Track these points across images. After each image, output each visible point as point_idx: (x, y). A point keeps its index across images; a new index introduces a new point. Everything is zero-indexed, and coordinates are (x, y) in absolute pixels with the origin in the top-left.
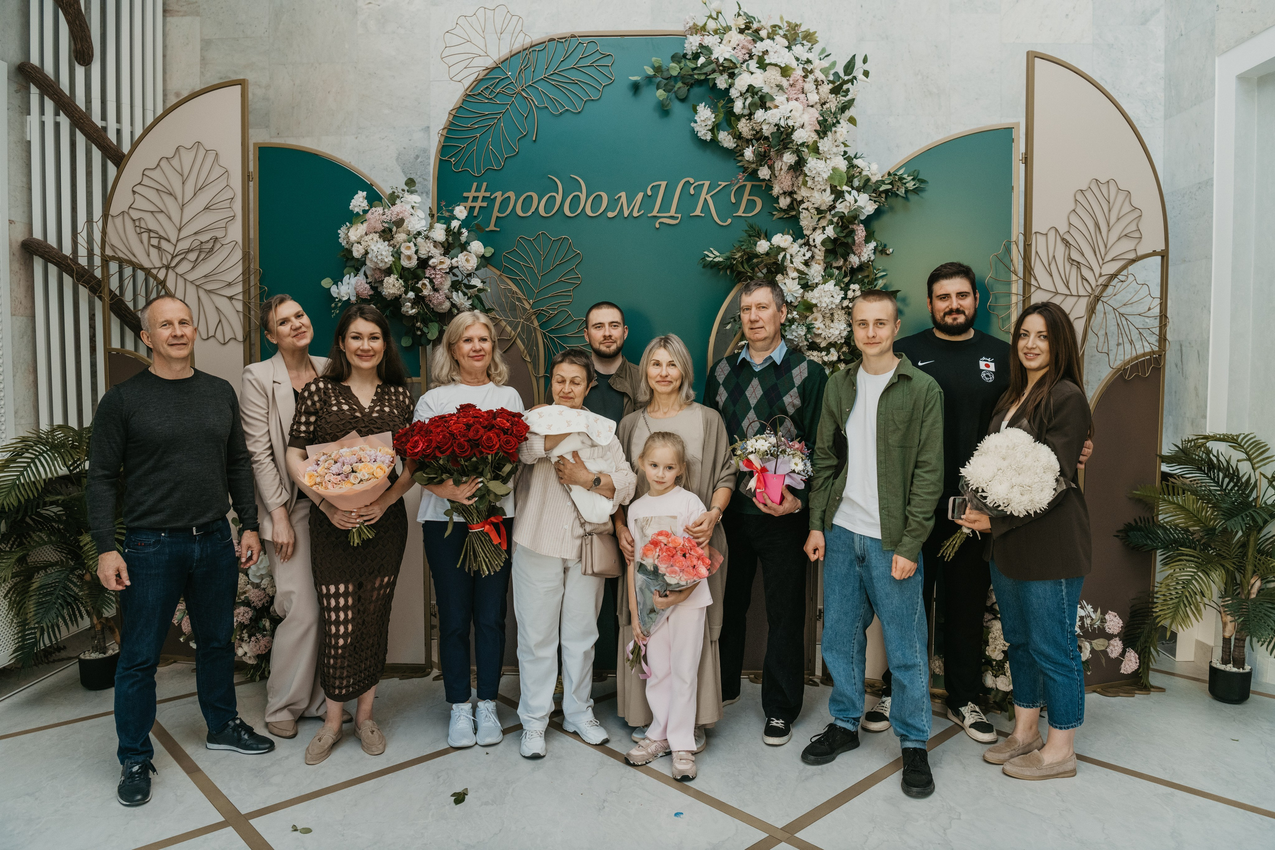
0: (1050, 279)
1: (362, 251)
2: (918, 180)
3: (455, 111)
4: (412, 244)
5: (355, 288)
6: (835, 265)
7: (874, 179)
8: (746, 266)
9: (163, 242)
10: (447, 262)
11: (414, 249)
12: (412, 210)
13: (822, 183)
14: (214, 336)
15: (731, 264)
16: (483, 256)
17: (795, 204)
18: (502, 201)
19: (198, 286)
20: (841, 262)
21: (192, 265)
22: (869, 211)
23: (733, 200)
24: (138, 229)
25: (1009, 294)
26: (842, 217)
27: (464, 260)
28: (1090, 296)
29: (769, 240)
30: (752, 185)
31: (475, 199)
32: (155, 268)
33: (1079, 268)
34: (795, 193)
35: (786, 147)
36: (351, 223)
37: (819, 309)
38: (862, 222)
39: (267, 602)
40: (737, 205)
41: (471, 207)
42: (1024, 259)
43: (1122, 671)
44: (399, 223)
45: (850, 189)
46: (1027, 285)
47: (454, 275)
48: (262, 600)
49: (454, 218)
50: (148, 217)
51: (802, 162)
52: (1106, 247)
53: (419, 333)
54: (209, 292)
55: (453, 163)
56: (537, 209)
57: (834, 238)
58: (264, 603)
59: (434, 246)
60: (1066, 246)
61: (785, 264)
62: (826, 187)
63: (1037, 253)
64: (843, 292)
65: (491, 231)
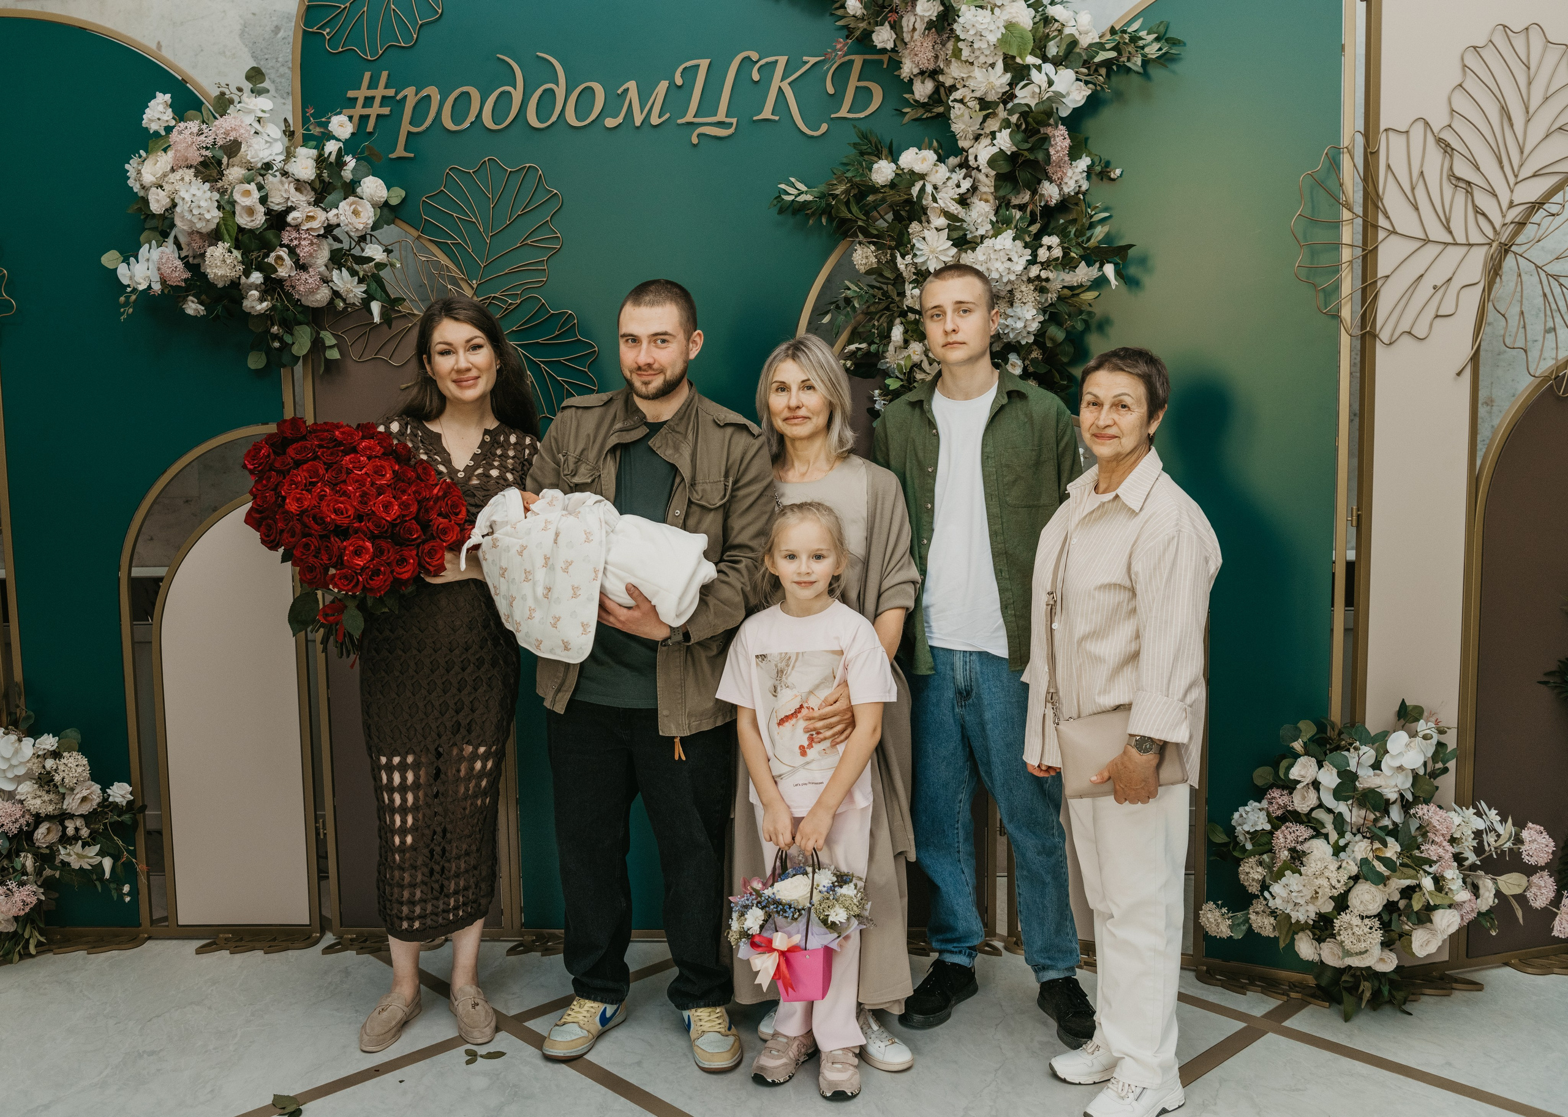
0: (1414, 214)
1: (166, 202)
2: (1167, 40)
4: (252, 187)
5: (159, 269)
6: (1015, 201)
7: (1085, 41)
8: (854, 209)
10: (320, 215)
11: (258, 195)
12: (256, 125)
13: (987, 52)
15: (829, 205)
16: (386, 204)
17: (941, 94)
18: (417, 103)
20: (1025, 197)
22: (1076, 101)
23: (831, 89)
25: (1337, 246)
26: (1025, 113)
27: (349, 213)
28: (1490, 245)
29: (895, 160)
30: (865, 61)
31: (369, 101)
33: (1469, 193)
34: (941, 72)
36: (147, 152)
38: (1064, 121)
40: (836, 99)
41: (361, 117)
42: (1365, 180)
43: (1555, 933)
44: (233, 148)
45: (1039, 61)
46: (1370, 228)
47: (336, 239)
49: (330, 136)
51: (949, 16)
52: (1522, 152)
53: (277, 344)
55: (328, 37)
56: (479, 115)
57: (1013, 153)
58: (21, 825)
59: (296, 189)
60: (1446, 152)
61: (924, 202)
62: (996, 58)
63: (1389, 166)
64: (1029, 251)
65: (399, 158)
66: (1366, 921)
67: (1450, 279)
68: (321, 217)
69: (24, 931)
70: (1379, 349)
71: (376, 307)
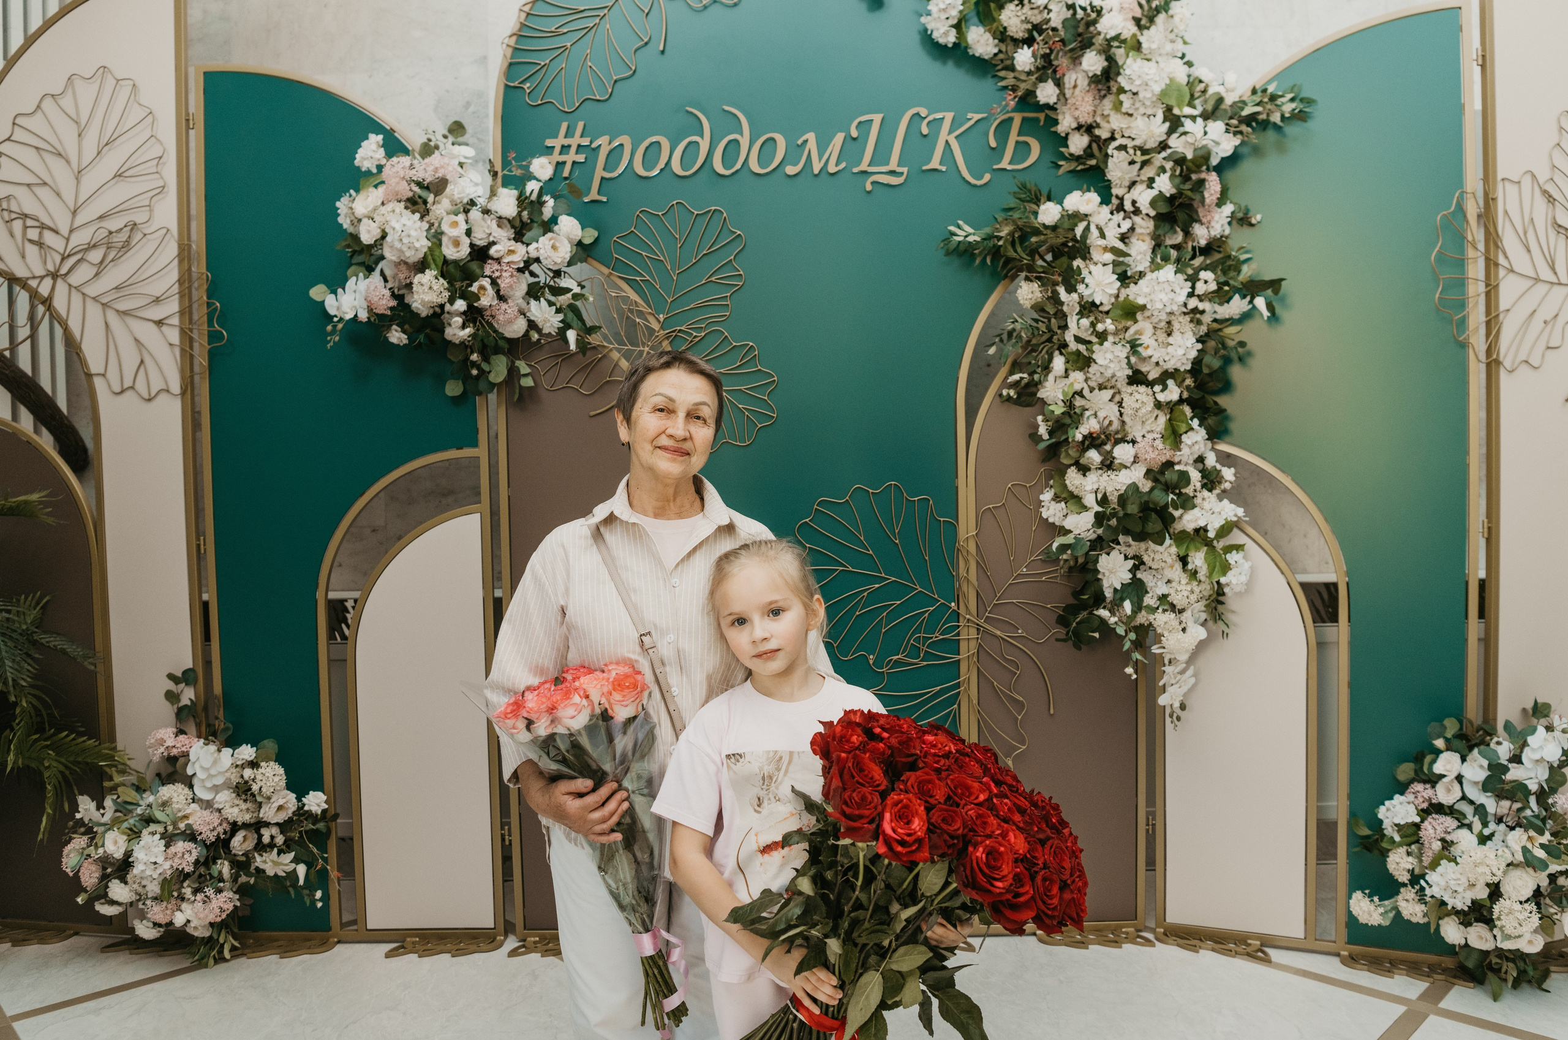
0: (1526, 255)
1: (377, 232)
2: (1302, 100)
3: (529, 6)
4: (460, 220)
5: (366, 299)
6: (1169, 242)
7: (1229, 100)
8: (1019, 249)
9: (47, 234)
10: (521, 249)
11: (463, 227)
12: (459, 169)
13: (1149, 102)
14: (132, 388)
15: (994, 245)
16: (580, 244)
17: (1099, 146)
18: (611, 152)
19: (105, 305)
20: (1179, 238)
21: (94, 270)
22: (1227, 151)
23: (993, 144)
24: (5, 214)
25: (1463, 281)
26: (1180, 161)
27: (548, 248)
29: (1061, 203)
30: (1024, 120)
31: (565, 149)
32: (34, 277)
34: (1098, 126)
35: (1086, 44)
36: (357, 191)
37: (1147, 313)
38: (1215, 167)
39: (225, 833)
40: (997, 152)
41: (558, 163)
44: (439, 186)
45: (1194, 113)
46: (1491, 266)
47: (532, 274)
48: (214, 829)
49: (531, 177)
50: (21, 193)
51: (1113, 70)
53: (475, 372)
54: (125, 313)
55: (528, 91)
56: (668, 163)
57: (1171, 195)
58: (219, 834)
59: (499, 226)
60: (1549, 201)
61: (1088, 241)
62: (1155, 110)
63: (1506, 212)
64: (1189, 284)
65: (593, 201)
66: (1526, 906)
67: (1556, 316)
68: (520, 252)
69: (219, 936)
70: (1503, 375)
71: (571, 335)
